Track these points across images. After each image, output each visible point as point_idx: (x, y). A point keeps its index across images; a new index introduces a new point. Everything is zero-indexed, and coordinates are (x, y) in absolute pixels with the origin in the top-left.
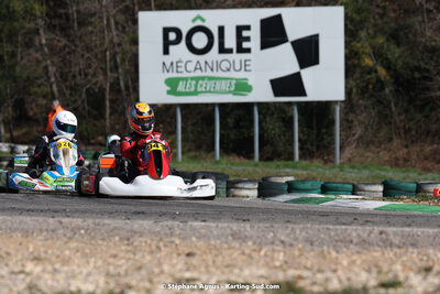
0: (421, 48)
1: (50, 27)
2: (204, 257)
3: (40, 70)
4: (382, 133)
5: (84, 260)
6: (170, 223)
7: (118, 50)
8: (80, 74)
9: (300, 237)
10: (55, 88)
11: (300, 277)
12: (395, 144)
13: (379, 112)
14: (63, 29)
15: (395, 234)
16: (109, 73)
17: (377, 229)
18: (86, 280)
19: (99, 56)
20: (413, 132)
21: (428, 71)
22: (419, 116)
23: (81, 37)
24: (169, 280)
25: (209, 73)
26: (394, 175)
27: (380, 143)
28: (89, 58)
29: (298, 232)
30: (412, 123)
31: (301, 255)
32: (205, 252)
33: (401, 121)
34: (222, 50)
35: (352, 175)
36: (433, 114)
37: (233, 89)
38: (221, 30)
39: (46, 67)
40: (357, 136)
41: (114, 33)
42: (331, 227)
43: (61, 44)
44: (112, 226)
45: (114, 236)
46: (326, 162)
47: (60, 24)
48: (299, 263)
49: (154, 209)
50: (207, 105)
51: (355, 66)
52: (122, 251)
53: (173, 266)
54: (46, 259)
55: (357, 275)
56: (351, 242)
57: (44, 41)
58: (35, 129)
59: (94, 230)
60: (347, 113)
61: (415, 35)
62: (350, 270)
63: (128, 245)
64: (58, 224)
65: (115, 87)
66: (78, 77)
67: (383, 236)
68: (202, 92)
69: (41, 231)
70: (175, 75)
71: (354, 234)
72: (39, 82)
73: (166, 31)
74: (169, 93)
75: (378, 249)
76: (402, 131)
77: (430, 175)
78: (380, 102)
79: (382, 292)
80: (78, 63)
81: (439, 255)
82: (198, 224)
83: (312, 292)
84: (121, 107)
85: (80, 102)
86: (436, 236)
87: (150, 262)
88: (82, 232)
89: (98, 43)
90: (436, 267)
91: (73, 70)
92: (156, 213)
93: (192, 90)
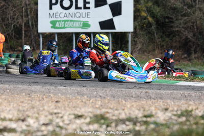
0: (169, 8)
2: (64, 103)
4: (150, 47)
5: (8, 104)
6: (48, 87)
7: (28, 7)
9: (109, 94)
11: (108, 113)
12: (156, 52)
13: (149, 37)
15: (153, 93)
16: (24, 18)
17: (144, 91)
18: (8, 113)
19: (20, 10)
20: (165, 47)
21: (172, 18)
22: (167, 39)
23: (11, 1)
24: (47, 114)
25: (70, 18)
27: (149, 52)
28: (15, 11)
29: (108, 92)
30: (164, 42)
31: (109, 102)
32: (64, 101)
33: (159, 42)
34: (77, 8)
36: (174, 38)
37: (81, 26)
40: (139, 48)
42: (123, 90)
43: (2, 4)
44: (22, 88)
45: (23, 93)
48: (107, 106)
49: (43, 80)
50: (69, 33)
51: (138, 16)
52: (26, 100)
53: (49, 107)
56: (132, 96)
59: (13, 90)
60: (134, 38)
61: (166, 2)
62: (131, 109)
63: (29, 97)
65: (27, 24)
66: (10, 20)
67: (147, 94)
68: (67, 27)
70: (55, 19)
71: (134, 93)
74: (52, 27)
75: (144, 100)
76: (160, 46)
78: (149, 33)
79: (145, 119)
80: (10, 13)
81: (173, 103)
82: (62, 88)
83: (112, 119)
84: (29, 34)
85: (10, 31)
86: (171, 94)
87: (39, 105)
88: (8, 91)
89: (19, 4)
90: (170, 109)
91: (7, 16)
92: (43, 83)
93: (63, 26)
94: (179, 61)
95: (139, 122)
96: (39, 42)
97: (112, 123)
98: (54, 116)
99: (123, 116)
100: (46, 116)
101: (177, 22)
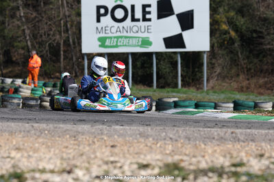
0: (257, 18)
1: (26, 5)
2: (122, 148)
3: (20, 33)
4: (233, 71)
5: (47, 150)
6: (101, 127)
7: (68, 19)
8: (45, 35)
9: (182, 135)
10: (29, 43)
11: (182, 160)
12: (241, 78)
13: (231, 58)
14: (34, 7)
15: (241, 134)
16: (63, 34)
17: (230, 131)
18: (48, 162)
19: (57, 23)
20: (252, 71)
21: (261, 32)
22: (256, 61)
23: (45, 12)
24: (100, 162)
25: (125, 34)
26: (240, 97)
27: (232, 77)
28: (50, 25)
29: (181, 132)
30: (251, 65)
31: (182, 147)
32: (123, 145)
33: (244, 64)
34: (133, 19)
35: (214, 97)
36: (265, 59)
37: (140, 44)
38: (133, 7)
39: (24, 30)
40: (217, 73)
41: (66, 9)
42: (201, 129)
43: (33, 16)
44: (65, 129)
45: (66, 135)
46: (198, 89)
47: (32, 4)
48: (181, 152)
49: (91, 118)
50: (123, 54)
51: (216, 30)
52: (71, 144)
53: (103, 153)
54: (23, 149)
55: (217, 159)
56: (214, 138)
57: (22, 14)
58: (16, 69)
59: (53, 131)
60: (211, 59)
61: (253, 11)
62: (213, 156)
63: (75, 140)
64: (31, 127)
65: (66, 43)
66: (44, 36)
67: (234, 135)
68: (121, 46)
69: (20, 131)
70: (104, 35)
71: (216, 134)
72: (19, 39)
73: (99, 8)
74: (100, 46)
75: (230, 142)
76: (245, 70)
77: (262, 97)
78: (232, 52)
79: (233, 169)
80: (44, 28)
81: (269, 147)
82: (118, 127)
83: (189, 170)
84: (70, 55)
85: (45, 52)
86: (266, 135)
87: (88, 151)
88: (46, 132)
89: (56, 15)
90: (267, 155)
91: (40, 32)
92: (92, 120)
93: (114, 44)
94: (272, 90)
95: (227, 173)
96: (83, 66)
97: (189, 174)
98: (110, 165)
99: (203, 165)
100: (99, 166)
101: (268, 37)
